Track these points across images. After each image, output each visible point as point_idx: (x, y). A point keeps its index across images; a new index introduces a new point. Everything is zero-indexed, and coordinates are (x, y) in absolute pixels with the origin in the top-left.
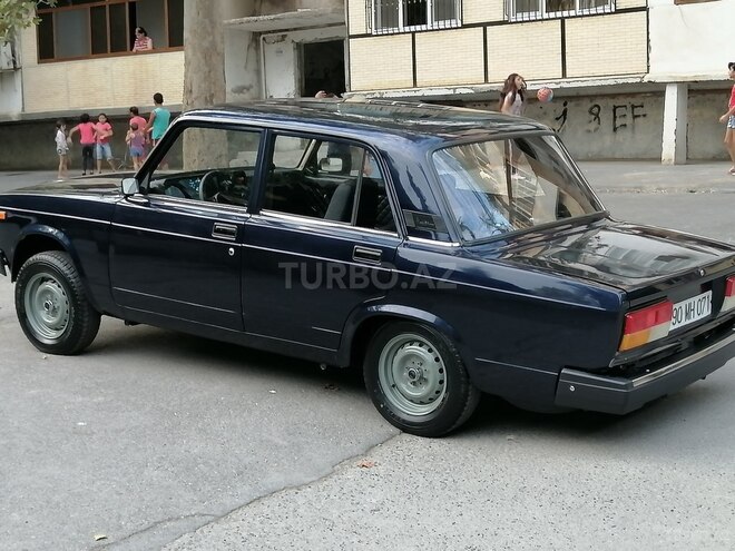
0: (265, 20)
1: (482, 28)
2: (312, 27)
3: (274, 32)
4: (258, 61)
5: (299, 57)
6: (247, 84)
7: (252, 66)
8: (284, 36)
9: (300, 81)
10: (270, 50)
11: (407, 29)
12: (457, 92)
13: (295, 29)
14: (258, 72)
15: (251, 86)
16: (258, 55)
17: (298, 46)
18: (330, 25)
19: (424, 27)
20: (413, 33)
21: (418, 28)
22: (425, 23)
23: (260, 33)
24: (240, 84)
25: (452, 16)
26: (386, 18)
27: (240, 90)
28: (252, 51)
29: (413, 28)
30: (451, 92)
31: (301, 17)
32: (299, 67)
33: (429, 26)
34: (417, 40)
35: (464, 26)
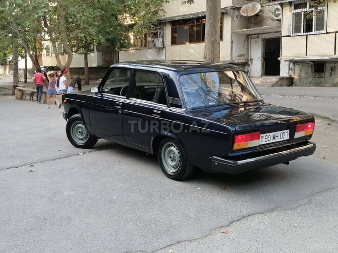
0: (251, 30)
1: (334, 34)
2: (269, 33)
3: (255, 34)
4: (248, 45)
5: (264, 44)
6: (244, 53)
7: (246, 47)
8: (258, 36)
9: (263, 53)
10: (253, 41)
11: (304, 34)
12: (323, 58)
13: (263, 34)
14: (248, 49)
15: (245, 54)
16: (248, 43)
17: (263, 40)
18: (276, 32)
19: (311, 33)
20: (307, 35)
21: (309, 33)
22: (312, 31)
23: (250, 35)
24: (241, 53)
25: (322, 29)
26: (297, 29)
27: (241, 56)
28: (246, 41)
29: (307, 34)
30: (321, 58)
31: (264, 29)
32: (263, 48)
33: (313, 33)
34: (308, 38)
35: (327, 33)
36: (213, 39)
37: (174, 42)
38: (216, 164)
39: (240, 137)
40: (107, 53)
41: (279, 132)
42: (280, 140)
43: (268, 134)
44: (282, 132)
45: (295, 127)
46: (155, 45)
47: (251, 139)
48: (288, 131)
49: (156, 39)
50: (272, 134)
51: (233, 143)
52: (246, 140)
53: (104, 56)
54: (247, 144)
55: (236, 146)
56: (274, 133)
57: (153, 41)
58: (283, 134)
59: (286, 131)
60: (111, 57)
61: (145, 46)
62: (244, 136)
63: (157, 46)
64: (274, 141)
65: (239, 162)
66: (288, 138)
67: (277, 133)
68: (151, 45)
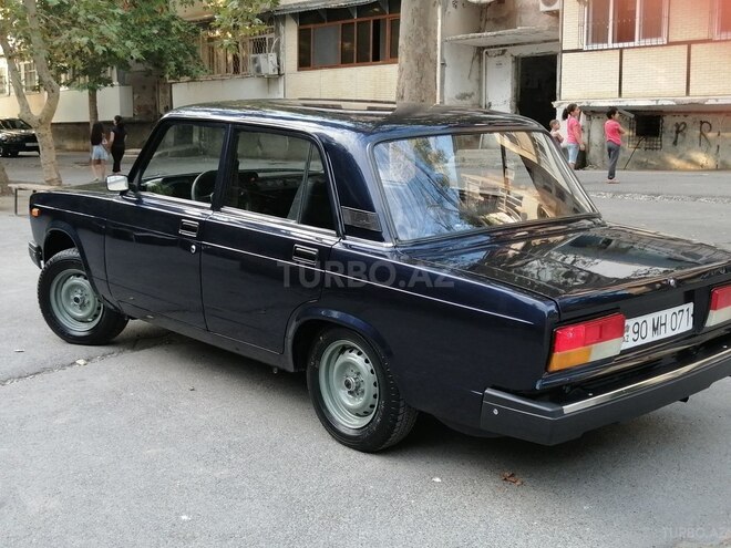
0: (488, 36)
1: (686, 47)
2: (529, 43)
3: (496, 46)
4: (480, 72)
5: (517, 69)
6: (469, 92)
7: (474, 76)
8: (504, 51)
9: (516, 90)
10: (491, 62)
11: (616, 45)
12: (660, 103)
13: (514, 45)
14: (479, 81)
15: (473, 94)
16: (480, 67)
17: (516, 59)
18: (545, 41)
19: (631, 44)
20: (621, 50)
21: (626, 44)
22: (633, 40)
23: (484, 48)
24: (463, 91)
25: (658, 35)
26: (597, 35)
27: (463, 97)
28: (476, 63)
29: (621, 45)
30: (654, 103)
31: (519, 34)
32: (516, 78)
33: (636, 43)
34: (624, 56)
35: (670, 44)
36: (419, 51)
37: (305, 63)
38: (496, 412)
39: (569, 333)
40: (144, 87)
41: (669, 312)
42: (670, 333)
43: (640, 320)
44: (676, 309)
45: (710, 294)
46: (258, 70)
47: (601, 338)
48: (691, 306)
49: (261, 56)
50: (650, 318)
51: (552, 350)
52: (586, 342)
53: (136, 97)
54: (589, 352)
55: (559, 361)
56: (656, 315)
57: (255, 61)
58: (679, 317)
59: (685, 307)
60: (153, 98)
61: (236, 71)
62: (581, 327)
63: (263, 71)
64: (656, 338)
65: (569, 408)
66: (690, 327)
67: (662, 314)
68: (251, 68)
